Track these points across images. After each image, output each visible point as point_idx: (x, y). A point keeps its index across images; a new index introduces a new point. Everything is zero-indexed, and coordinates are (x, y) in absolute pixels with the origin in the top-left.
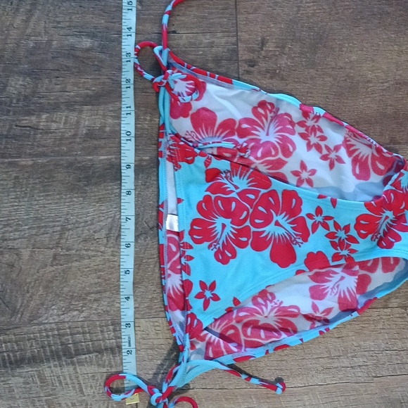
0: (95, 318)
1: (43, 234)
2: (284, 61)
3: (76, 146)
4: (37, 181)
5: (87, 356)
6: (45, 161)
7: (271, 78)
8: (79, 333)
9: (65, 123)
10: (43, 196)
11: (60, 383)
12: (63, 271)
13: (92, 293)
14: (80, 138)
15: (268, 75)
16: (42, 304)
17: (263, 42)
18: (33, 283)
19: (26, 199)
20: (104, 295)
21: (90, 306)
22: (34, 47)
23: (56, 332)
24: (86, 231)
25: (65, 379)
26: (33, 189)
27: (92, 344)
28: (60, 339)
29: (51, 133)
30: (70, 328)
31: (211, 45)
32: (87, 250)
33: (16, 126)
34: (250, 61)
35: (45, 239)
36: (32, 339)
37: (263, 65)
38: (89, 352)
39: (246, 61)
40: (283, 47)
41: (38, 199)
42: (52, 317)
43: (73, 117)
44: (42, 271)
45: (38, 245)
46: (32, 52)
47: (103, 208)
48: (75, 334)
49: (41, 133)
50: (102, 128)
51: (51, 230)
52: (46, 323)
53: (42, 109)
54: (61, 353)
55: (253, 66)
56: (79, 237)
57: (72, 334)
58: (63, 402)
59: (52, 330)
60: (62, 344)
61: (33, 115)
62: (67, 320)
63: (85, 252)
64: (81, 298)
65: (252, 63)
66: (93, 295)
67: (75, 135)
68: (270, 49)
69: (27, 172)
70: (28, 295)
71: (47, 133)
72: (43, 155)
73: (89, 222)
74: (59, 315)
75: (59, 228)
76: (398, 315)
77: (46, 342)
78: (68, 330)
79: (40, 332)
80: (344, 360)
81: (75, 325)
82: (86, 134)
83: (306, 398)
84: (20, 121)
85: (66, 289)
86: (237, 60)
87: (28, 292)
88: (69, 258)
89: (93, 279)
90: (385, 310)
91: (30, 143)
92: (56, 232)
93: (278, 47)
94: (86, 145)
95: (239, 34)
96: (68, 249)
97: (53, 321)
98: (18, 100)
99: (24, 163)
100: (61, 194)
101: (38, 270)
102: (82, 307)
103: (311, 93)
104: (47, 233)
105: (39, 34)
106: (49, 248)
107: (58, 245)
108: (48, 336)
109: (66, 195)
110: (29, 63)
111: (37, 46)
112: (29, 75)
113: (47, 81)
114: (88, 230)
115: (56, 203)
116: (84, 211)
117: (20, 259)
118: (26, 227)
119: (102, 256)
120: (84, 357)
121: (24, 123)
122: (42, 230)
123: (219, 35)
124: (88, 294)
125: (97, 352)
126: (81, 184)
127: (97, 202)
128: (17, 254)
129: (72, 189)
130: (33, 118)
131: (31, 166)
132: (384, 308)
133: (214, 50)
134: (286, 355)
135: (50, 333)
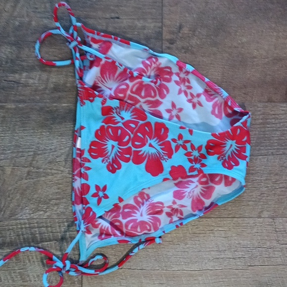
0: (55, 217)
1: (21, 157)
2: (194, 41)
3: (45, 96)
4: (18, 120)
5: (49, 243)
6: (24, 106)
7: (185, 53)
8: (43, 227)
9: (39, 80)
10: (21, 130)
11: (29, 261)
12: (34, 183)
13: (53, 199)
14: (49, 90)
15: (183, 51)
16: (19, 206)
17: (180, 27)
18: (12, 191)
19: (10, 132)
20: (62, 201)
21: (52, 208)
22: (19, 26)
23: (27, 226)
24: (51, 156)
25: (33, 258)
26: (15, 125)
27: (52, 235)
28: (30, 230)
29: (29, 86)
30: (37, 223)
31: (144, 28)
32: (51, 169)
34: (171, 40)
35: (22, 160)
36: (10, 230)
37: (179, 44)
38: (50, 241)
39: (167, 40)
40: (194, 31)
41: (18, 132)
42: (25, 215)
43: (44, 76)
44: (19, 183)
45: (17, 165)
47: (63, 140)
48: (41, 227)
49: (22, 86)
50: (65, 84)
51: (26, 154)
52: (21, 219)
53: (23, 69)
54: (31, 240)
55: (172, 44)
56: (46, 160)
57: (38, 227)
58: (30, 274)
59: (25, 224)
60: (32, 234)
61: (17, 73)
62: (35, 217)
63: (50, 171)
64: (45, 203)
65: (172, 42)
66: (54, 201)
67: (46, 88)
68: (185, 32)
69: (12, 113)
70: (9, 199)
71: (26, 86)
72: (24, 102)
73: (53, 150)
74: (30, 214)
75: (32, 153)
76: (268, 223)
77: (20, 232)
78: (36, 224)
79: (16, 224)
80: (229, 253)
81: (41, 221)
82: (54, 88)
83: (200, 278)
85: (36, 196)
86: (162, 40)
87: (9, 197)
88: (38, 175)
89: (54, 190)
90: (259, 219)
91: (13, 93)
92: (30, 156)
93: (190, 31)
94: (53, 95)
95: (164, 20)
96: (38, 168)
97: (26, 218)
100: (34, 129)
101: (17, 182)
102: (46, 208)
103: (214, 64)
104: (24, 156)
105: (23, 17)
106: (25, 167)
107: (31, 165)
108: (22, 228)
109: (38, 130)
110: (15, 36)
111: (21, 25)
113: (27, 50)
114: (53, 155)
115: (31, 136)
116: (50, 142)
117: (4, 173)
118: (9, 152)
119: (61, 173)
120: (46, 243)
121: (11, 78)
122: (20, 154)
123: (150, 21)
124: (50, 200)
125: (56, 240)
126: (48, 123)
127: (59, 136)
128: (2, 170)
129: (42, 126)
130: (17, 75)
131: (15, 109)
132: (258, 218)
133: (145, 32)
134: (188, 248)
135: (23, 226)
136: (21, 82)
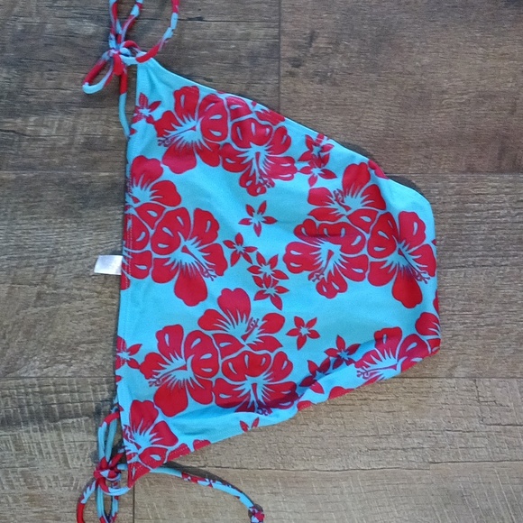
0: (86, 373)
1: (26, 266)
2: (337, 62)
3: (71, 158)
4: (21, 200)
5: (75, 420)
6: (31, 175)
7: (320, 82)
8: (66, 391)
9: (58, 129)
10: (27, 219)
11: (40, 452)
12: (49, 313)
13: (84, 343)
14: (76, 148)
15: (317, 79)
16: (22, 353)
17: (312, 37)
18: (10, 327)
19: (6, 222)
20: (99, 345)
21: (81, 358)
22: (23, 31)
23: (37, 389)
24: (78, 266)
25: (46, 447)
26: (15, 210)
27: (82, 406)
28: (42, 397)
29: (40, 140)
30: (54, 384)
31: (246, 37)
32: (79, 289)
34: (295, 59)
35: (28, 272)
36: (6, 396)
37: (310, 66)
38: (77, 416)
39: (289, 60)
40: (337, 44)
41: (21, 222)
42: (32, 370)
43: (68, 121)
44: (22, 313)
45: (20, 281)
47: (101, 237)
48: (61, 392)
49: (28, 140)
50: (105, 136)
51: (35, 262)
52: (24, 377)
53: (30, 110)
54: (43, 415)
55: (298, 66)
56: (70, 272)
57: (56, 392)
58: (43, 476)
59: (33, 386)
60: (45, 404)
61: (19, 116)
62: (51, 374)
63: (77, 292)
64: (69, 348)
65: (297, 63)
66: (84, 345)
67: (70, 145)
68: (321, 46)
69: (9, 188)
70: (4, 341)
71: (34, 140)
72: (30, 168)
73: (83, 255)
74: (41, 368)
75: (46, 260)
76: (465, 388)
77: (24, 401)
78: (52, 387)
79: (17, 387)
80: (395, 441)
81: (61, 381)
82: (85, 144)
85: (51, 336)
86: (279, 58)
87: (4, 338)
88: (57, 299)
89: (84, 325)
90: (449, 381)
91: (12, 152)
92: (42, 264)
93: (330, 43)
94: (83, 157)
95: (283, 24)
96: (56, 287)
97: (34, 375)
100: (50, 218)
101: (18, 311)
102: (71, 359)
103: (371, 103)
104: (31, 266)
105: (30, 15)
106: (30, 284)
107: (43, 281)
108: (27, 394)
109: (56, 219)
110: (16, 50)
111: (27, 30)
112: (14, 66)
113: (37, 74)
114: (82, 264)
115: (44, 229)
116: (79, 240)
118: (6, 257)
119: (98, 297)
120: (70, 421)
121: (8, 126)
122: (25, 262)
123: (257, 25)
124: (78, 344)
125: (87, 415)
126: (76, 206)
127: (95, 230)
129: (64, 211)
130: (19, 121)
131: (15, 181)
132: (447, 378)
133: (250, 44)
134: (322, 431)
135: (30, 390)
136: (28, 133)
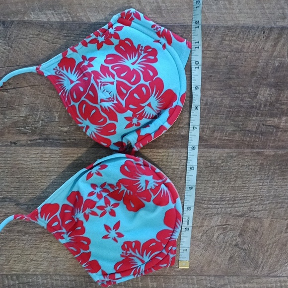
33: (263, 125)
46: (277, 70)
84: (266, 121)
98: (265, 106)
99: (267, 153)
